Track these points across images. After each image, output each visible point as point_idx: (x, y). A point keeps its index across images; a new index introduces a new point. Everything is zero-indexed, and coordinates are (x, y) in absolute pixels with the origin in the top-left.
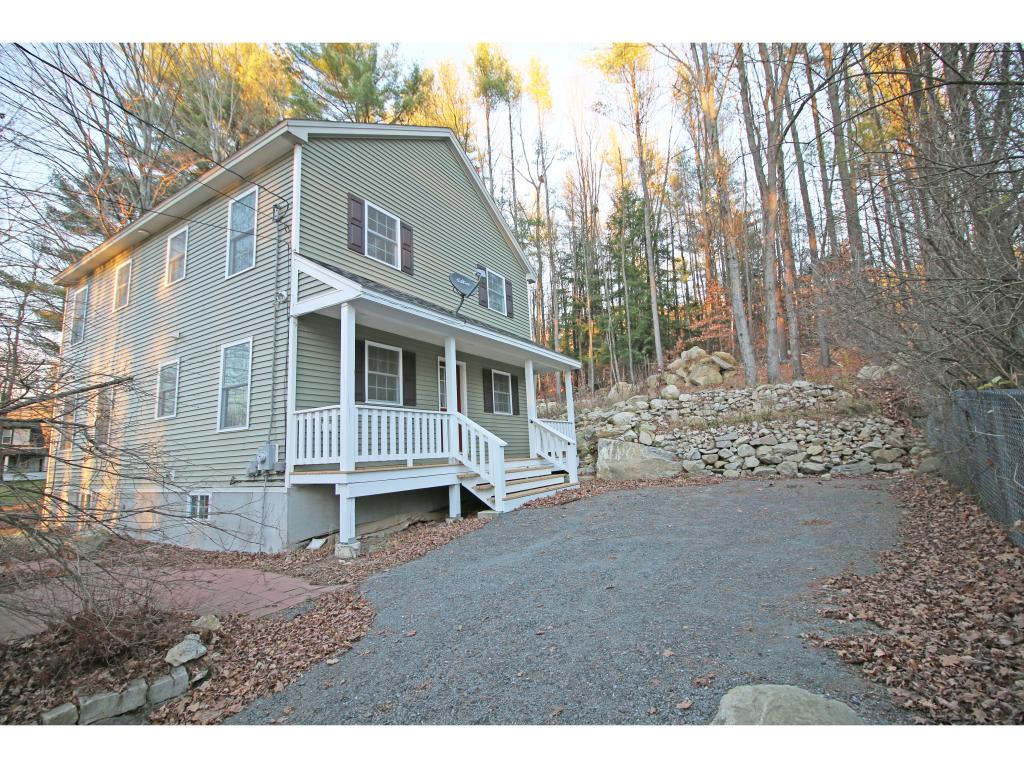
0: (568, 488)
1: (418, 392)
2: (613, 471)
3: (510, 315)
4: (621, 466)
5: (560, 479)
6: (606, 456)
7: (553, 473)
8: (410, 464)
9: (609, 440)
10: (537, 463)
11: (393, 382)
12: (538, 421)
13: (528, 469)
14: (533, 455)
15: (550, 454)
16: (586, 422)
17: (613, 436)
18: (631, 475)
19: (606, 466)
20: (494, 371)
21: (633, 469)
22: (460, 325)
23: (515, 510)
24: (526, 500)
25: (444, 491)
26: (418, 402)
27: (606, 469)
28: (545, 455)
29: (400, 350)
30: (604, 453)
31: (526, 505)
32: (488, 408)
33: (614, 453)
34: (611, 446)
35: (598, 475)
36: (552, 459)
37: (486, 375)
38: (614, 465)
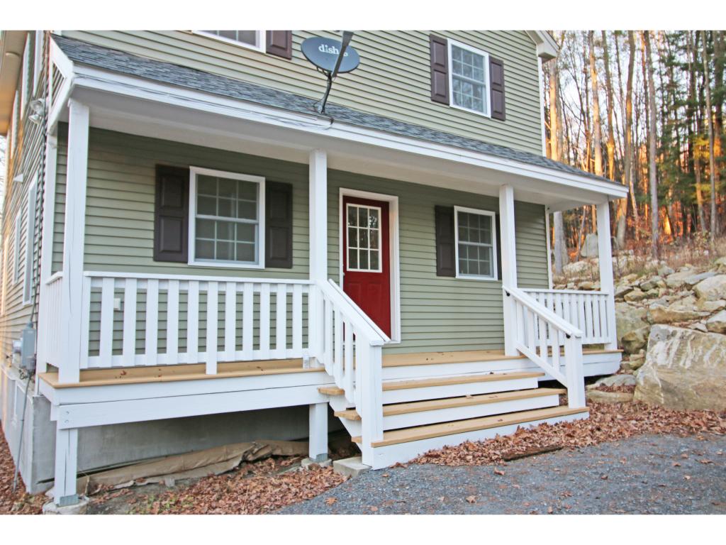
0: (551, 422)
1: (295, 246)
2: (667, 389)
3: (499, 114)
4: (688, 380)
5: (552, 398)
6: (661, 360)
7: (542, 384)
8: (211, 370)
9: (671, 329)
10: (517, 367)
11: (249, 232)
12: (519, 293)
13: (492, 377)
14: (510, 350)
15: (538, 351)
16: (662, 290)
17: (684, 320)
18: (708, 400)
19: (655, 377)
20: (457, 209)
21: (713, 389)
22: (320, 127)
23: (398, 465)
24: (436, 445)
25: (300, 414)
26: (295, 261)
27: (655, 386)
28: (530, 353)
29: (261, 181)
30: (659, 353)
31: (430, 456)
32: (445, 269)
33: (680, 353)
34: (676, 341)
35: (638, 395)
36: (542, 361)
37: (443, 217)
38: (673, 380)
